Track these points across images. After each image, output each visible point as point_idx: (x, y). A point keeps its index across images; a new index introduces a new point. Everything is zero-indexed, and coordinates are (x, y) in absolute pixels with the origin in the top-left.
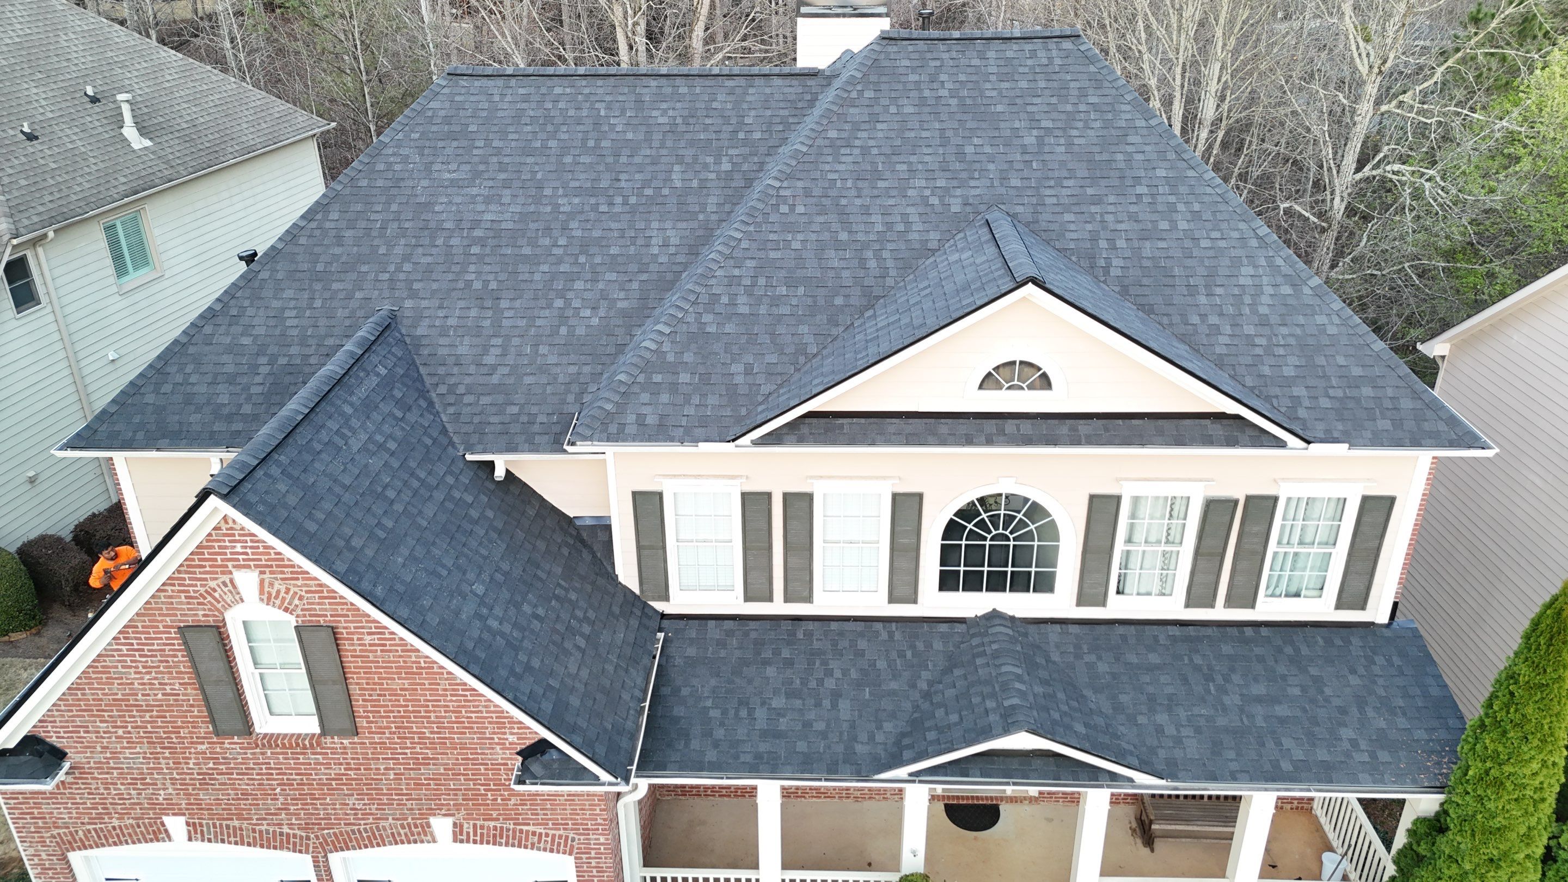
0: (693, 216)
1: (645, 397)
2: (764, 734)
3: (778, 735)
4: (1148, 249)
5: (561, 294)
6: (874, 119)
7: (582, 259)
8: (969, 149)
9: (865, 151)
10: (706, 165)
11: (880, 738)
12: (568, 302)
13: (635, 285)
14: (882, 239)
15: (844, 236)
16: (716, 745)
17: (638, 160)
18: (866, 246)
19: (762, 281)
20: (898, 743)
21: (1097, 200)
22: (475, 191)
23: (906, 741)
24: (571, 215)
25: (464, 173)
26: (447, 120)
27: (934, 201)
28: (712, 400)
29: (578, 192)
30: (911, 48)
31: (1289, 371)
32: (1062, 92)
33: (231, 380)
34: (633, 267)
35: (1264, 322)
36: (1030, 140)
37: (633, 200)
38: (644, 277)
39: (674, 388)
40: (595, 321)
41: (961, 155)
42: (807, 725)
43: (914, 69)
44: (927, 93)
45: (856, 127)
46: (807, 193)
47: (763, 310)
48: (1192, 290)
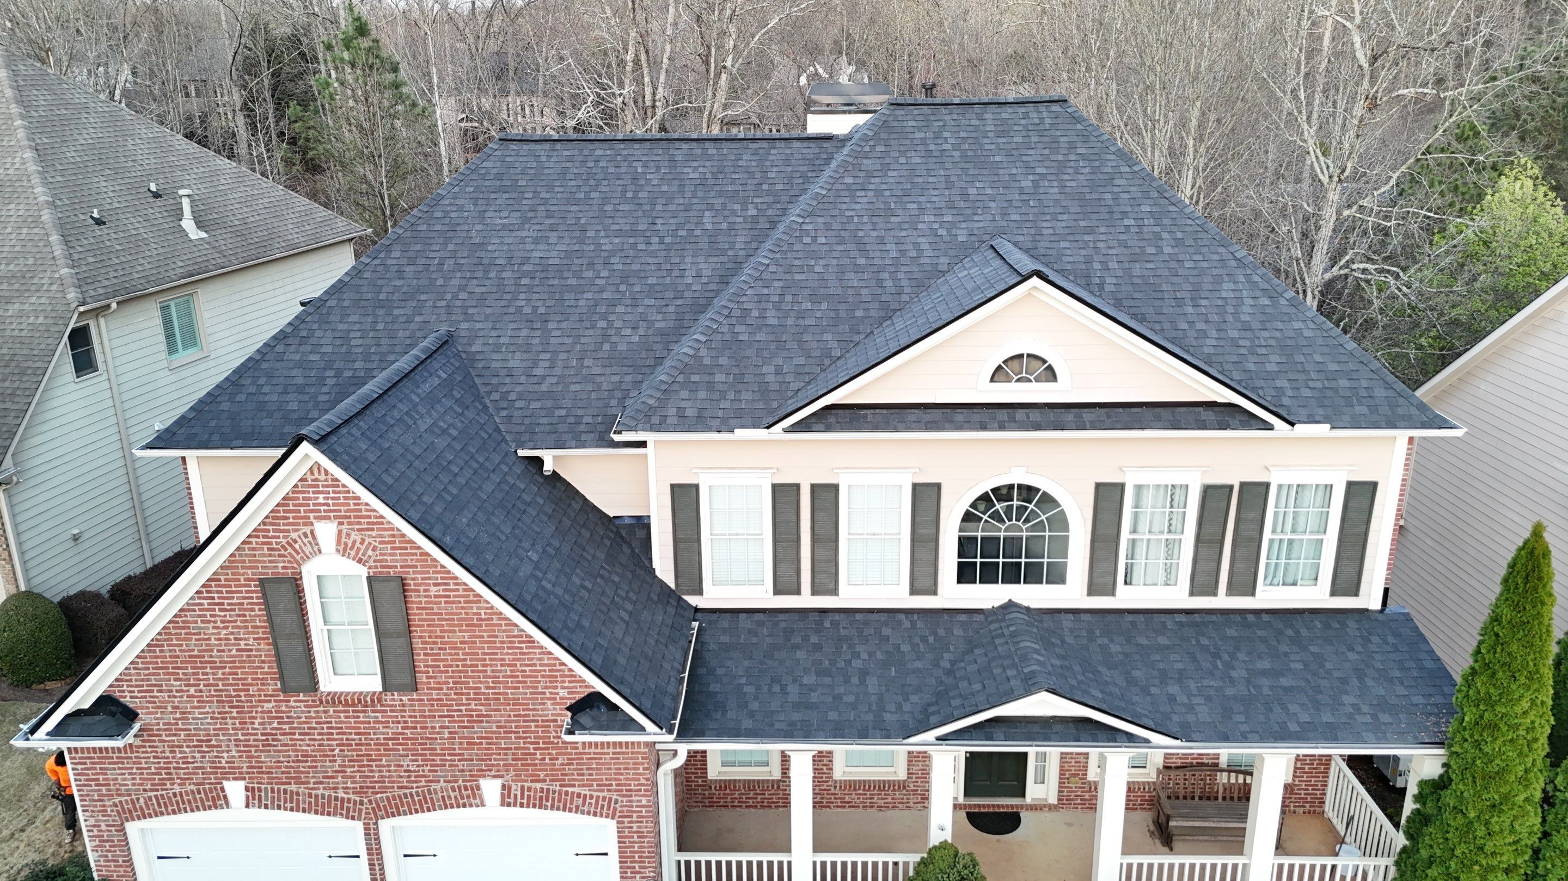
0: (723, 252)
1: (684, 394)
2: (797, 706)
3: (810, 706)
4: (1137, 269)
5: (604, 317)
6: (886, 168)
7: (623, 288)
8: (972, 191)
9: (878, 193)
10: (733, 212)
11: (907, 707)
12: (610, 324)
13: (671, 309)
14: (896, 263)
15: (862, 261)
16: (752, 714)
17: (672, 207)
18: (881, 269)
19: (789, 298)
20: (925, 711)
21: (1090, 231)
22: (524, 234)
23: (932, 709)
24: (612, 253)
25: (515, 218)
26: (499, 177)
27: (943, 232)
28: (745, 396)
29: (619, 233)
30: (916, 112)
31: (1271, 367)
32: (1053, 145)
33: (301, 390)
34: (669, 294)
35: (1246, 328)
36: (1026, 183)
37: (668, 240)
38: (680, 302)
39: (710, 386)
40: (636, 339)
41: (965, 196)
42: (838, 698)
43: (919, 129)
44: (932, 147)
45: (870, 175)
46: (828, 227)
47: (790, 321)
48: (1180, 302)
